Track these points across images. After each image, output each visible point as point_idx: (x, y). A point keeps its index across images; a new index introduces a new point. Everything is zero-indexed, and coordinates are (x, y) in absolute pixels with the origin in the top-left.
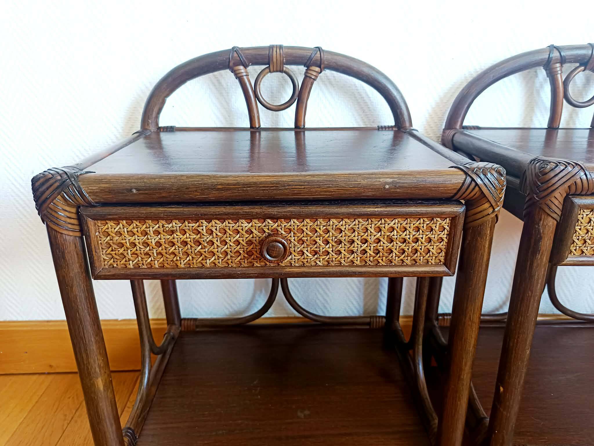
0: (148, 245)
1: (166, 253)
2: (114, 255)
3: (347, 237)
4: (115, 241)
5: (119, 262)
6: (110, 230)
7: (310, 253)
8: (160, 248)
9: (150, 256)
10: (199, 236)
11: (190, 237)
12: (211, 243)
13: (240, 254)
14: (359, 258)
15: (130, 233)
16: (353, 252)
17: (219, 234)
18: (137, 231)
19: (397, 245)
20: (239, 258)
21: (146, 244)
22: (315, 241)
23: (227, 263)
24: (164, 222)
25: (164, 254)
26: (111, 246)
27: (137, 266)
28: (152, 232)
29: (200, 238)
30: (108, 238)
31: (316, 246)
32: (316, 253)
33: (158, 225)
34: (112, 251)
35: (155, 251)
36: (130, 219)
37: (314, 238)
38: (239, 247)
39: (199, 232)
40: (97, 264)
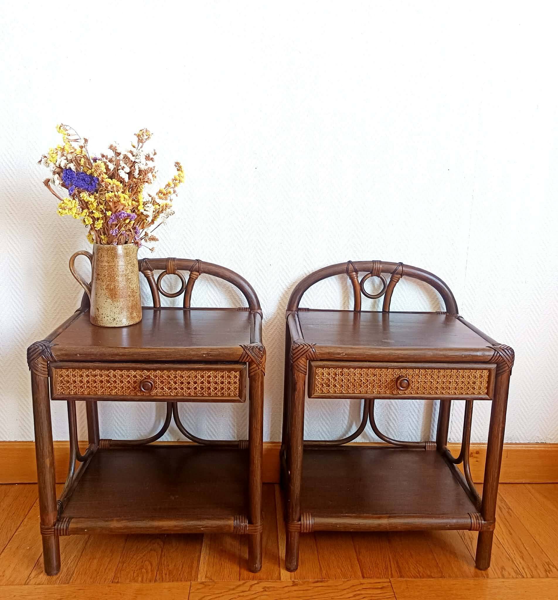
0: (83, 382)
1: (92, 387)
2: (64, 387)
3: (186, 381)
4: (65, 380)
5: (66, 391)
6: (63, 374)
7: (167, 389)
8: (89, 384)
9: (83, 388)
10: (109, 378)
11: (104, 378)
12: (115, 382)
13: (130, 388)
14: (193, 392)
15: (74, 376)
16: (189, 388)
17: (119, 377)
18: (77, 375)
19: (212, 385)
20: (130, 390)
21: (81, 382)
22: (169, 382)
23: (123, 393)
24: (91, 370)
25: (91, 387)
26: (63, 382)
27: (76, 393)
28: (85, 375)
29: (110, 379)
30: (62, 378)
31: (170, 385)
32: (170, 388)
33: (88, 372)
34: (63, 385)
35: (86, 385)
36: (74, 368)
37: (169, 380)
38: (129, 384)
39: (109, 376)
40: (54, 392)
